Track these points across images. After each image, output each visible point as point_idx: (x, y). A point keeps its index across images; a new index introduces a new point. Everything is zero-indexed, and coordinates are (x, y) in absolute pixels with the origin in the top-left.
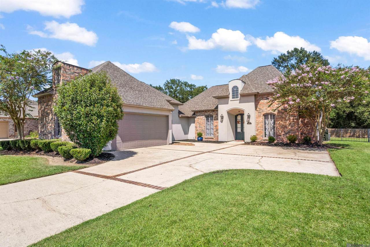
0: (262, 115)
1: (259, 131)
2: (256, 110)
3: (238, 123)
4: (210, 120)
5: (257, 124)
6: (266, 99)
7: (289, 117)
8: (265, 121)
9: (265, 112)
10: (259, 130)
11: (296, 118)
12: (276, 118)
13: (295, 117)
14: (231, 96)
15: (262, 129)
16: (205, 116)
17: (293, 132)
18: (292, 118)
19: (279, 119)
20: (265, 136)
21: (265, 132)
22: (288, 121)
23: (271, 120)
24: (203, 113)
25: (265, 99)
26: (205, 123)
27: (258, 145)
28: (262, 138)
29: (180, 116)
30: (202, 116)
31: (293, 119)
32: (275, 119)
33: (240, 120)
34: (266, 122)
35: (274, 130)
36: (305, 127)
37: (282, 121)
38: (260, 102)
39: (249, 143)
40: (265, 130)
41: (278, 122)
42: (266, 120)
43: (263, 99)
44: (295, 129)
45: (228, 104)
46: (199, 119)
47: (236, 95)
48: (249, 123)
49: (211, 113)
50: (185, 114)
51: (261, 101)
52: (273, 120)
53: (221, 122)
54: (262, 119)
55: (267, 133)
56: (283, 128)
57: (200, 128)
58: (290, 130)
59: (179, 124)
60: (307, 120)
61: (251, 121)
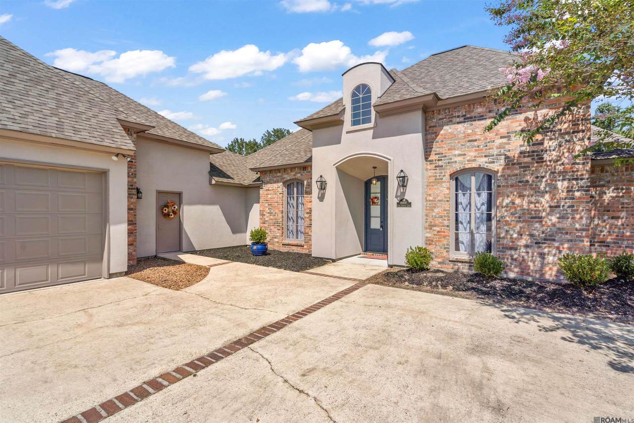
0: (447, 177)
1: (438, 229)
2: (426, 159)
3: (373, 203)
4: (297, 194)
5: (430, 205)
6: (462, 119)
7: (552, 180)
8: (457, 195)
9: (458, 167)
10: (435, 226)
11: (581, 183)
12: (499, 186)
13: (577, 179)
14: (348, 117)
15: (446, 223)
16: (284, 183)
17: (568, 237)
18: (566, 183)
19: (510, 189)
20: (457, 249)
21: (457, 235)
22: (547, 196)
23: (479, 195)
24: (279, 174)
25: (458, 120)
26: (285, 203)
27: (437, 286)
28: (445, 254)
29: (214, 182)
30: (275, 182)
31: (570, 190)
32: (493, 191)
33: (379, 195)
34: (459, 201)
35: (489, 229)
36: (606, 217)
37: (521, 196)
38: (442, 132)
39: (402, 276)
40: (457, 229)
41: (507, 201)
42: (460, 191)
43: (450, 122)
44: (577, 226)
45: (339, 142)
46: (269, 192)
47: (364, 114)
48: (403, 203)
49: (299, 175)
50: (235, 177)
51: (445, 128)
52: (484, 195)
53: (318, 198)
54: (446, 188)
55: (464, 237)
56: (523, 221)
57: (271, 217)
58: (554, 229)
59: (212, 203)
60: (614, 195)
61: (410, 195)
